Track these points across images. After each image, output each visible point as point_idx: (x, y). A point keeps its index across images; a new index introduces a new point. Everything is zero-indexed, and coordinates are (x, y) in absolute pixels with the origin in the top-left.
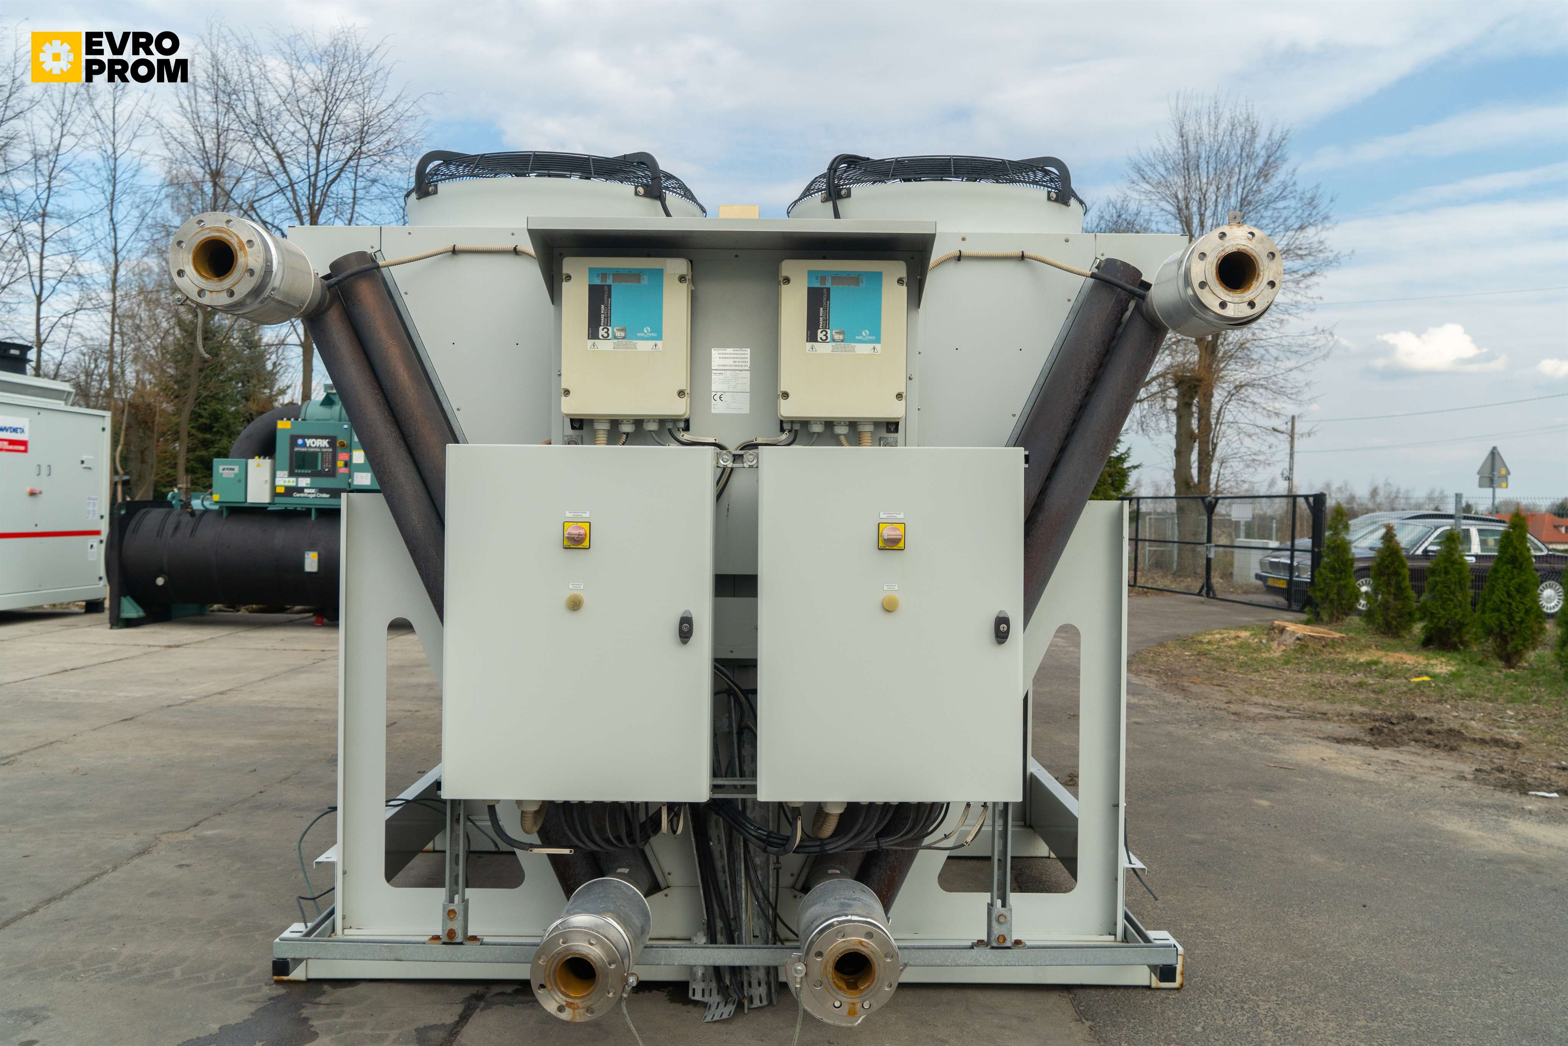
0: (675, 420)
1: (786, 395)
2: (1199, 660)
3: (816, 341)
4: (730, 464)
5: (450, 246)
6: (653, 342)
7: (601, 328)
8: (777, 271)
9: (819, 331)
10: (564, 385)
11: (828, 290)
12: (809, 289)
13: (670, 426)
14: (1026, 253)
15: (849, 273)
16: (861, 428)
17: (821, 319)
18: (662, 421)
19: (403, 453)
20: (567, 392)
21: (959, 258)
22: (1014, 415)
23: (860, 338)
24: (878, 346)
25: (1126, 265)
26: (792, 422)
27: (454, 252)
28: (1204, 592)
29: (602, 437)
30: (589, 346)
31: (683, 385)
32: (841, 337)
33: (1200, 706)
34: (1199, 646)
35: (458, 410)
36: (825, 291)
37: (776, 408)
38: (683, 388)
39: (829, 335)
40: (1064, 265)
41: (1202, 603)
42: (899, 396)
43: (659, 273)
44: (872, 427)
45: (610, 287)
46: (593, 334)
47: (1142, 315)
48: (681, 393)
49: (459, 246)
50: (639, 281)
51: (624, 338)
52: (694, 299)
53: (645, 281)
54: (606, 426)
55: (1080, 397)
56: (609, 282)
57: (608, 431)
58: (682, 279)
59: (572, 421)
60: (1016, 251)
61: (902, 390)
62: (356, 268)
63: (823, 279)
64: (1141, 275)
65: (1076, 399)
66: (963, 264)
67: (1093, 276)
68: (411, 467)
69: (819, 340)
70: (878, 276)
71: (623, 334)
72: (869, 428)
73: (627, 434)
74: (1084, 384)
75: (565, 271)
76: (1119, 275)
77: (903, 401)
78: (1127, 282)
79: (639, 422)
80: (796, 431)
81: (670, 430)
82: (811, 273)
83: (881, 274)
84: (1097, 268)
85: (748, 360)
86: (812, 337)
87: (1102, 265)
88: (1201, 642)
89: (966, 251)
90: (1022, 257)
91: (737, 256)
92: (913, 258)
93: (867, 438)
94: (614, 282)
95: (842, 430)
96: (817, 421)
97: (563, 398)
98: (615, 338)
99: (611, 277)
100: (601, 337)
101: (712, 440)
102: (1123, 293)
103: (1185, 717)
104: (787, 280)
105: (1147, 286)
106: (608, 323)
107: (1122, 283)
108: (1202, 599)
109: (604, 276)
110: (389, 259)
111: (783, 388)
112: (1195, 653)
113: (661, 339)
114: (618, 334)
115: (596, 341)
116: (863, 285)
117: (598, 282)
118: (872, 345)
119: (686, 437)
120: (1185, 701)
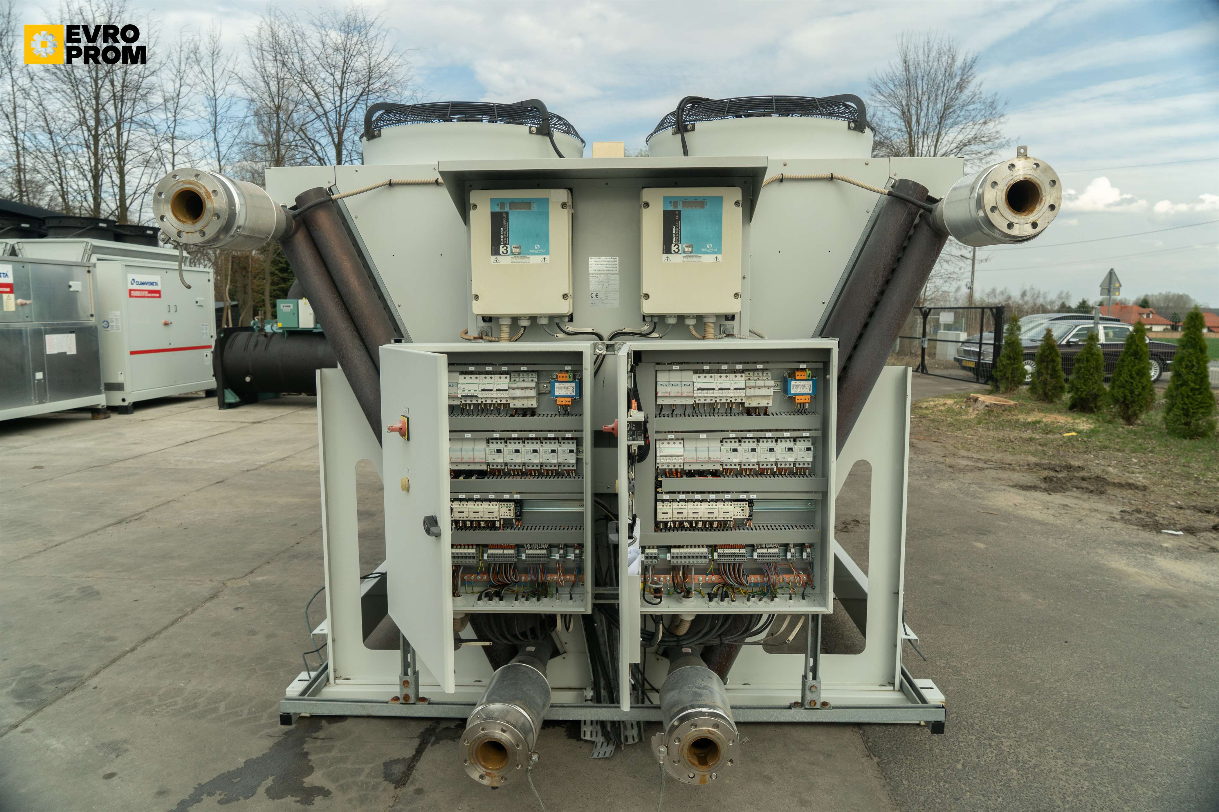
0: (561, 317)
1: (647, 296)
2: (921, 422)
3: (671, 253)
4: (604, 352)
5: (387, 181)
6: (542, 257)
7: (501, 246)
8: (639, 199)
9: (673, 245)
10: (474, 292)
11: (680, 212)
12: (664, 211)
13: (557, 321)
14: (835, 175)
15: (696, 198)
16: (706, 320)
17: (674, 235)
18: (551, 318)
19: (357, 342)
20: (477, 297)
21: (781, 180)
22: (824, 303)
23: (705, 250)
24: (719, 256)
25: (916, 185)
26: (652, 316)
27: (391, 184)
28: (920, 370)
29: (505, 332)
30: (492, 261)
31: (567, 290)
32: (690, 250)
33: (926, 460)
34: (920, 411)
35: (399, 306)
36: (677, 212)
37: (639, 306)
38: (567, 292)
39: (680, 248)
40: (866, 185)
41: (919, 377)
42: (736, 295)
43: (545, 201)
44: (715, 319)
45: (507, 213)
46: (495, 251)
47: (929, 225)
48: (565, 296)
49: (395, 180)
50: (530, 209)
51: (519, 254)
52: (574, 219)
53: (535, 208)
54: (509, 322)
55: (877, 290)
56: (507, 209)
57: (510, 325)
58: (564, 206)
59: (483, 318)
60: (826, 173)
61: (739, 290)
62: (314, 201)
63: (675, 203)
64: (928, 191)
65: (875, 292)
66: (785, 185)
67: (889, 194)
68: (363, 353)
69: (673, 252)
70: (720, 199)
71: (518, 251)
72: (712, 320)
73: (525, 328)
74: (881, 280)
75: (472, 201)
76: (911, 193)
77: (739, 300)
78: (916, 198)
79: (533, 319)
80: (655, 323)
81: (557, 324)
82: (665, 199)
83: (722, 197)
84: (892, 187)
85: (617, 266)
86: (667, 250)
87: (896, 184)
88: (921, 408)
89: (787, 175)
90: (832, 178)
91: (607, 184)
92: (745, 182)
93: (711, 330)
94: (510, 209)
95: (691, 322)
96: (671, 316)
97: (474, 302)
98: (513, 254)
99: (508, 205)
100: (501, 253)
101: (590, 330)
102: (914, 207)
103: (917, 470)
104: (647, 205)
105: (934, 201)
106: (507, 242)
107: (913, 199)
108: (919, 374)
109: (502, 205)
110: (342, 193)
111: (645, 291)
112: (918, 416)
113: (548, 254)
114: (515, 251)
115: (498, 257)
116: (707, 208)
117: (497, 209)
118: (715, 256)
119: (570, 328)
120: (915, 456)
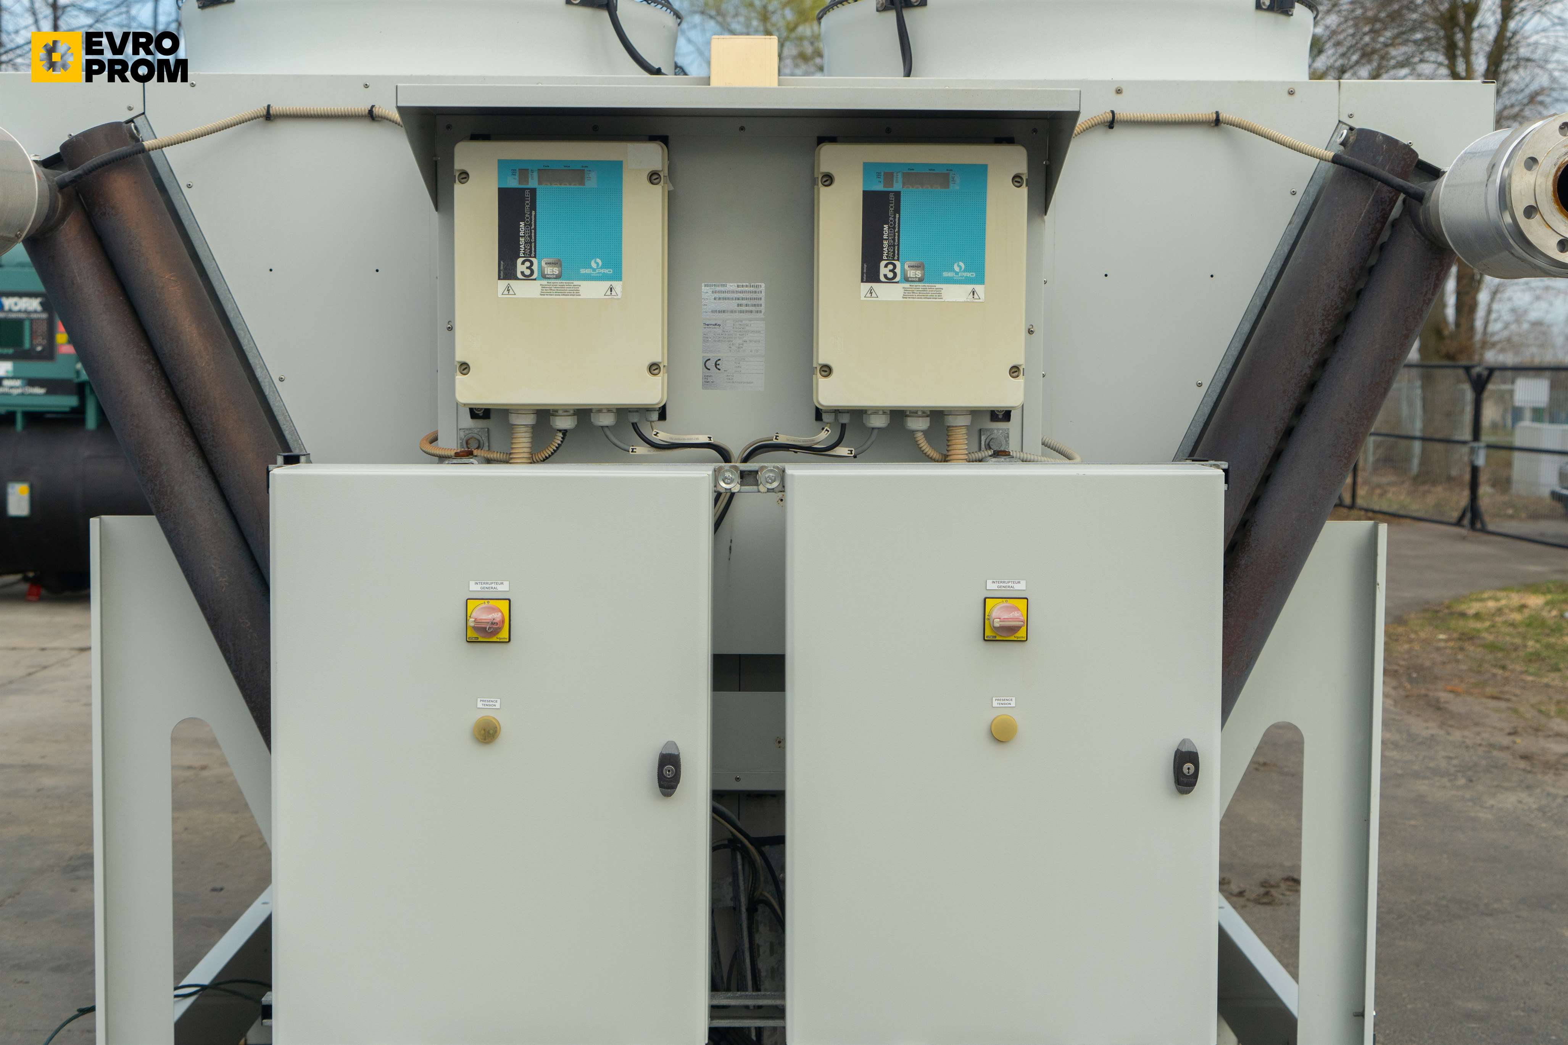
0: (643, 411)
1: (827, 370)
2: (1462, 649)
3: (879, 281)
4: (735, 487)
5: (260, 109)
6: (606, 284)
7: (520, 261)
8: (813, 166)
9: (883, 263)
10: (459, 357)
11: (898, 194)
12: (864, 192)
13: (634, 418)
14: (1223, 116)
15: (932, 167)
16: (951, 421)
17: (886, 243)
18: (622, 412)
19: (193, 459)
20: (465, 368)
21: (1111, 124)
22: (1200, 385)
23: (950, 274)
24: (980, 289)
25: (1391, 142)
26: (837, 412)
27: (269, 116)
28: (1466, 521)
29: (522, 442)
30: (500, 291)
31: (657, 357)
32: (919, 274)
34: (1461, 623)
35: (281, 380)
36: (892, 196)
37: (809, 389)
38: (657, 359)
39: (898, 270)
40: (1289, 139)
41: (1464, 538)
42: (1015, 371)
43: (615, 169)
44: (969, 417)
45: (533, 191)
46: (507, 272)
47: (1418, 227)
48: (654, 368)
49: (276, 108)
50: (582, 182)
51: (558, 277)
52: (672, 201)
53: (592, 182)
54: (530, 420)
55: (1311, 362)
56: (533, 183)
57: (533, 427)
58: (654, 177)
59: (472, 411)
60: (1206, 111)
61: (1020, 361)
62: (105, 155)
63: (889, 177)
64: (1417, 155)
65: (1305, 364)
66: (1118, 133)
67: (1336, 160)
68: (206, 482)
69: (882, 278)
70: (981, 171)
71: (556, 271)
72: (964, 421)
73: (565, 432)
74: (1318, 340)
75: (459, 165)
76: (1380, 158)
77: (1021, 380)
78: (1391, 171)
79: (583, 414)
80: (843, 426)
81: (635, 426)
82: (869, 168)
83: (985, 167)
84: (1343, 144)
85: (762, 302)
86: (870, 274)
87: (1351, 140)
88: (1463, 615)
89: (1124, 111)
90: (1217, 122)
91: (742, 129)
92: (1035, 131)
93: (961, 443)
94: (540, 183)
95: (919, 425)
96: (876, 411)
97: (459, 377)
98: (544, 276)
99: (535, 174)
100: (519, 275)
101: (703, 439)
102: (1385, 188)
103: (1443, 764)
104: (829, 179)
105: (1431, 174)
106: (531, 253)
107: (1385, 173)
109: (523, 173)
110: (163, 135)
111: (823, 357)
112: (1455, 635)
113: (619, 278)
114: (548, 270)
115: (512, 283)
116: (955, 187)
117: (513, 183)
118: (970, 287)
119: (663, 436)
120: (1442, 733)
